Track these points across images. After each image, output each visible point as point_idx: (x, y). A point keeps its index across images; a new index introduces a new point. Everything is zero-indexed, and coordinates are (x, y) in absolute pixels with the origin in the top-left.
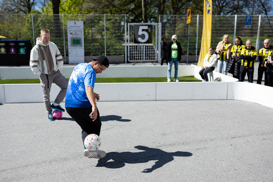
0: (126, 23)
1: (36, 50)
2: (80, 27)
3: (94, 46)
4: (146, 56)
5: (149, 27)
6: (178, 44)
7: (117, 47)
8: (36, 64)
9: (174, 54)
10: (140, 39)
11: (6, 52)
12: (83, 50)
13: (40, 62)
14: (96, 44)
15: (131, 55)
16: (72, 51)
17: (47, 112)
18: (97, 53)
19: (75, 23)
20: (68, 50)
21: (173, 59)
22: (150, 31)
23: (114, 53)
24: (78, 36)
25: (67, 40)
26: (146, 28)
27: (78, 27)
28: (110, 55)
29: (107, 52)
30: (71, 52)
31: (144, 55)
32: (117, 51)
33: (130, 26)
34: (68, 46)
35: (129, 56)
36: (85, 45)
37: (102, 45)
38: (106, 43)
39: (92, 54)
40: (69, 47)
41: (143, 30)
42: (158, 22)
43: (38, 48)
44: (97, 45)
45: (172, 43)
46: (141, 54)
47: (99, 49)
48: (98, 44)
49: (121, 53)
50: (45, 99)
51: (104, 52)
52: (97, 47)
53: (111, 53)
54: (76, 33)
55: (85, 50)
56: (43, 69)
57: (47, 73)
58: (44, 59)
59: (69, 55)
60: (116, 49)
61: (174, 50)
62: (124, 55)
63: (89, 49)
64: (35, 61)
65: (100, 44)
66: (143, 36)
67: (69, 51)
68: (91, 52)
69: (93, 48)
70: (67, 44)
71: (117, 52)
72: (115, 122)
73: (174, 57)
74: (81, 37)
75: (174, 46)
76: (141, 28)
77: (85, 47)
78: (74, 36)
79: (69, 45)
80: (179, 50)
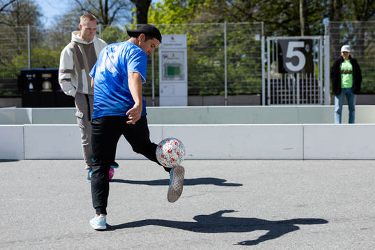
0: (263, 38)
1: (69, 52)
2: (180, 45)
3: (205, 79)
4: (301, 98)
5: (305, 44)
6: (353, 61)
7: (248, 81)
8: (68, 76)
9: (346, 81)
10: (289, 66)
11: (51, 89)
12: (186, 85)
13: (77, 73)
14: (209, 75)
15: (274, 95)
16: (165, 87)
17: (87, 167)
18: (210, 92)
19: (173, 38)
20: (158, 86)
21: (345, 89)
22: (308, 50)
23: (241, 91)
24: (177, 61)
25: (157, 69)
26: (301, 44)
27: (177, 45)
28: (235, 94)
29: (228, 89)
30: (164, 90)
31: (298, 95)
32: (248, 87)
33: (271, 41)
34: (158, 78)
35: (269, 95)
36: (188, 77)
37: (220, 78)
38: (228, 74)
39: (201, 93)
40: (161, 81)
41: (295, 49)
42: (323, 35)
43: (72, 47)
44: (211, 78)
45: (343, 60)
46: (292, 93)
47: (215, 84)
48: (213, 75)
49: (255, 91)
50: (83, 141)
51: (224, 90)
52: (210, 80)
53: (237, 92)
54: (173, 55)
55: (189, 85)
56: (81, 85)
57: (87, 92)
58: (82, 66)
59: (161, 94)
60: (245, 84)
61: (346, 72)
62: (261, 94)
63: (197, 84)
64: (66, 71)
65: (216, 74)
66: (295, 61)
67: (161, 87)
68: (199, 90)
69: (203, 83)
70: (158, 75)
71: (247, 89)
72: (211, 187)
73: (345, 86)
74: (182, 63)
75: (346, 65)
76: (292, 45)
77: (189, 80)
78: (171, 62)
79: (160, 76)
80: (356, 73)
